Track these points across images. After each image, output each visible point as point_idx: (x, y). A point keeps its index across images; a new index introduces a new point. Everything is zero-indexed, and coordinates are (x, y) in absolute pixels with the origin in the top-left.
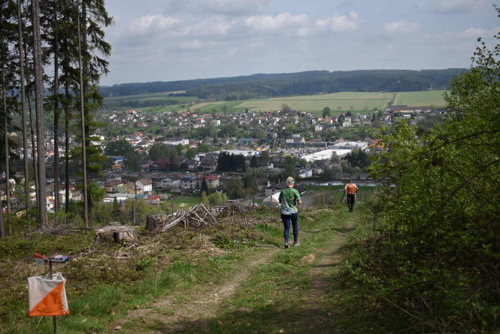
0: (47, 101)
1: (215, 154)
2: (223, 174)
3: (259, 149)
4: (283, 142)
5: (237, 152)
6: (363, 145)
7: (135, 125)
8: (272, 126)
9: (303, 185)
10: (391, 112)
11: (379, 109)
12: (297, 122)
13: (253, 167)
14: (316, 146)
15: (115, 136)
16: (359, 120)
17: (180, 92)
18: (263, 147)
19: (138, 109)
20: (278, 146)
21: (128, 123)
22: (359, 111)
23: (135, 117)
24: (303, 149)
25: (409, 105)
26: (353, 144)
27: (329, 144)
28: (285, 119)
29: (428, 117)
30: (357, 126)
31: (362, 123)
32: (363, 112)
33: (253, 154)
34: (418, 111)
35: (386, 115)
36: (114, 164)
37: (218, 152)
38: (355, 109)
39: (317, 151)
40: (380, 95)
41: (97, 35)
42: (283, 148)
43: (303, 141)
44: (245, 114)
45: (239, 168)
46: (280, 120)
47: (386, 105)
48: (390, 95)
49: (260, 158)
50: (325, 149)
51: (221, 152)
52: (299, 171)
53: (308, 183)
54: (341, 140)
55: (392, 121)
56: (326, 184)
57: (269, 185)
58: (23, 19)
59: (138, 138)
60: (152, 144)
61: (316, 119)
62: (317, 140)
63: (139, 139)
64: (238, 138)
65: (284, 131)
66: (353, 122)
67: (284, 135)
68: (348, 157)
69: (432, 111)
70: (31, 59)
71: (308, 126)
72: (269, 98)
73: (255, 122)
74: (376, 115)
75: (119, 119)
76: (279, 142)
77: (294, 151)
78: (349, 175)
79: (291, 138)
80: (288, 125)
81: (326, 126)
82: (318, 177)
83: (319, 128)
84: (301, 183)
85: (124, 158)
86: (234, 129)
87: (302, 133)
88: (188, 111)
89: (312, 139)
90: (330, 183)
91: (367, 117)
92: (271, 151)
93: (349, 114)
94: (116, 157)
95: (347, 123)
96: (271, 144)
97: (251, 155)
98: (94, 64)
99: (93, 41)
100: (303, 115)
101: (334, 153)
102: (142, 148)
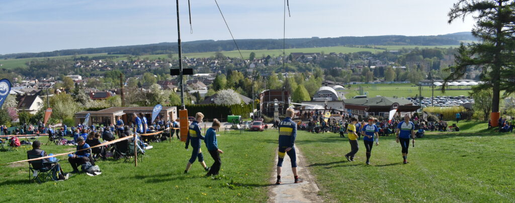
8: (214, 66)
46: (218, 63)
73: (200, 64)
91: (282, 59)
93: (269, 57)
100: (232, 59)
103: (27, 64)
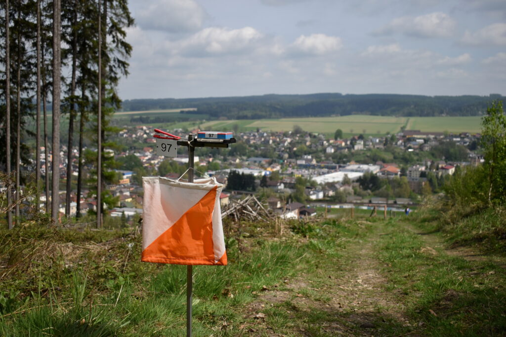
0: (63, 102)
1: (225, 173)
2: (233, 192)
3: (269, 169)
4: (294, 162)
5: (247, 171)
6: (375, 169)
7: (145, 140)
8: (283, 146)
9: (313, 206)
10: (404, 137)
11: (392, 133)
12: (308, 143)
13: (263, 187)
14: (327, 167)
15: (124, 151)
16: (371, 144)
17: (191, 109)
18: (273, 167)
19: (149, 125)
20: (289, 166)
21: (138, 139)
22: (372, 135)
23: (145, 133)
24: (313, 171)
25: (422, 130)
26: (365, 167)
27: (340, 167)
28: (296, 140)
29: (441, 143)
30: (369, 150)
31: (374, 146)
32: (375, 136)
33: (263, 174)
34: (432, 137)
35: (399, 140)
36: (122, 179)
37: (228, 171)
38: (368, 132)
39: (328, 173)
40: (392, 119)
41: (119, 35)
42: (293, 168)
43: (314, 162)
44: (256, 134)
45: (249, 187)
46: (291, 141)
47: (399, 129)
48: (403, 120)
49: (271, 178)
50: (336, 171)
51: (231, 171)
52: (309, 192)
53: (318, 205)
54: (353, 162)
55: (405, 146)
56: (337, 207)
57: (279, 205)
58: (42, 18)
59: (148, 153)
60: (162, 160)
61: (328, 141)
62: (328, 162)
63: (149, 155)
64: (249, 157)
65: (295, 152)
66: (365, 145)
67: (295, 155)
68: (359, 180)
69: (446, 137)
70: (48, 60)
71: (320, 148)
72: (281, 118)
73: (266, 142)
74: (389, 139)
75: (129, 134)
76: (290, 163)
77: (306, 172)
78: (361, 198)
79: (302, 159)
80: (300, 146)
81: (338, 148)
82: (328, 199)
83: (331, 150)
84: (312, 205)
85: (132, 174)
86: (244, 149)
87: (313, 155)
88: (199, 128)
89: (323, 161)
90: (341, 205)
91: (380, 141)
92: (282, 171)
93: (361, 137)
94: (125, 172)
95: (359, 146)
96: (282, 164)
97: (261, 175)
98: (114, 66)
99: (114, 41)
100: (315, 137)
101: (346, 175)
102: (151, 164)
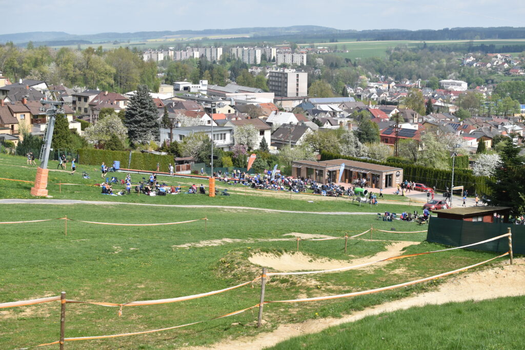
103: (388, 52)
